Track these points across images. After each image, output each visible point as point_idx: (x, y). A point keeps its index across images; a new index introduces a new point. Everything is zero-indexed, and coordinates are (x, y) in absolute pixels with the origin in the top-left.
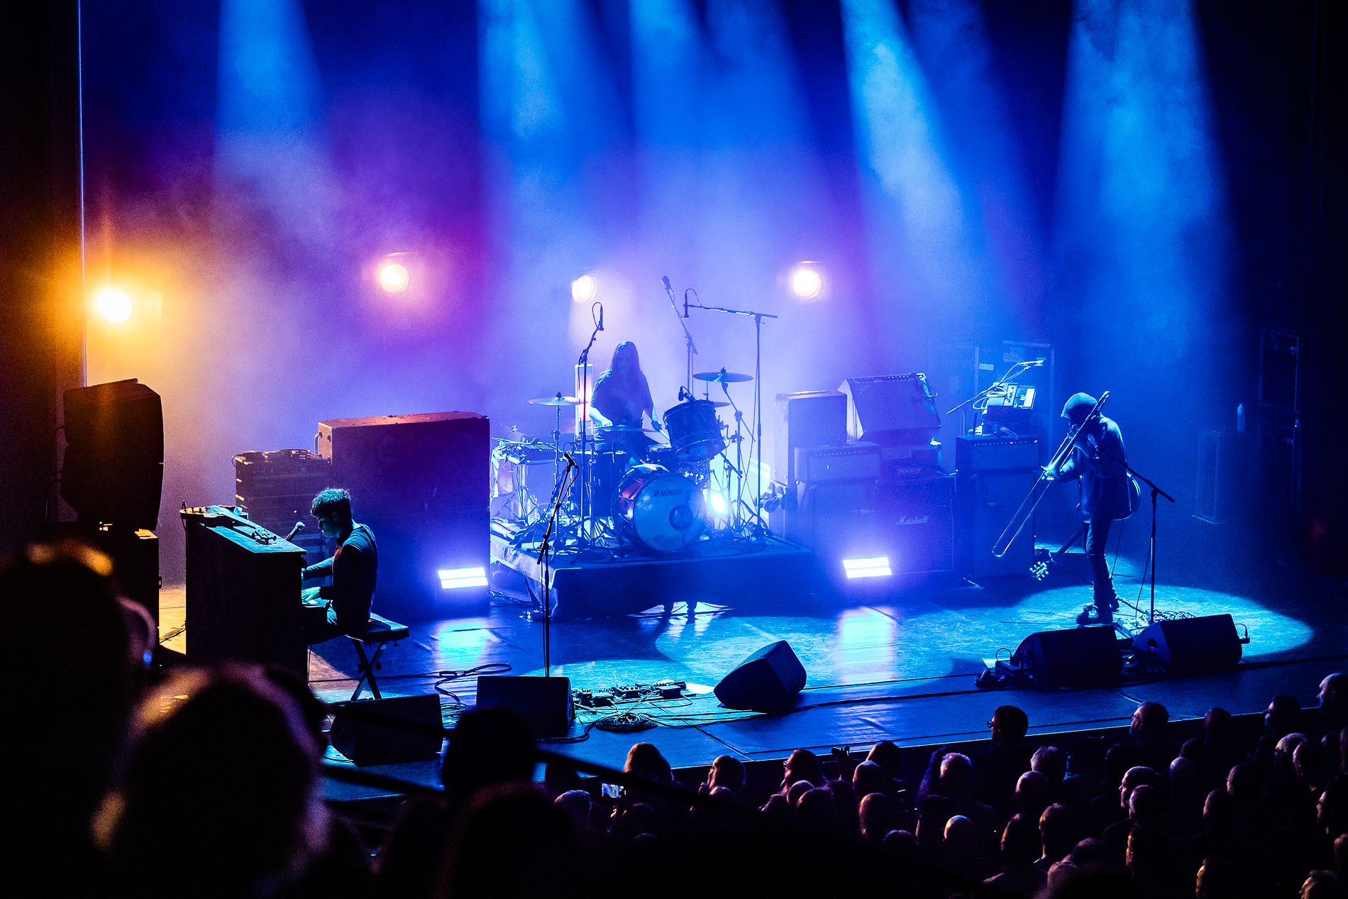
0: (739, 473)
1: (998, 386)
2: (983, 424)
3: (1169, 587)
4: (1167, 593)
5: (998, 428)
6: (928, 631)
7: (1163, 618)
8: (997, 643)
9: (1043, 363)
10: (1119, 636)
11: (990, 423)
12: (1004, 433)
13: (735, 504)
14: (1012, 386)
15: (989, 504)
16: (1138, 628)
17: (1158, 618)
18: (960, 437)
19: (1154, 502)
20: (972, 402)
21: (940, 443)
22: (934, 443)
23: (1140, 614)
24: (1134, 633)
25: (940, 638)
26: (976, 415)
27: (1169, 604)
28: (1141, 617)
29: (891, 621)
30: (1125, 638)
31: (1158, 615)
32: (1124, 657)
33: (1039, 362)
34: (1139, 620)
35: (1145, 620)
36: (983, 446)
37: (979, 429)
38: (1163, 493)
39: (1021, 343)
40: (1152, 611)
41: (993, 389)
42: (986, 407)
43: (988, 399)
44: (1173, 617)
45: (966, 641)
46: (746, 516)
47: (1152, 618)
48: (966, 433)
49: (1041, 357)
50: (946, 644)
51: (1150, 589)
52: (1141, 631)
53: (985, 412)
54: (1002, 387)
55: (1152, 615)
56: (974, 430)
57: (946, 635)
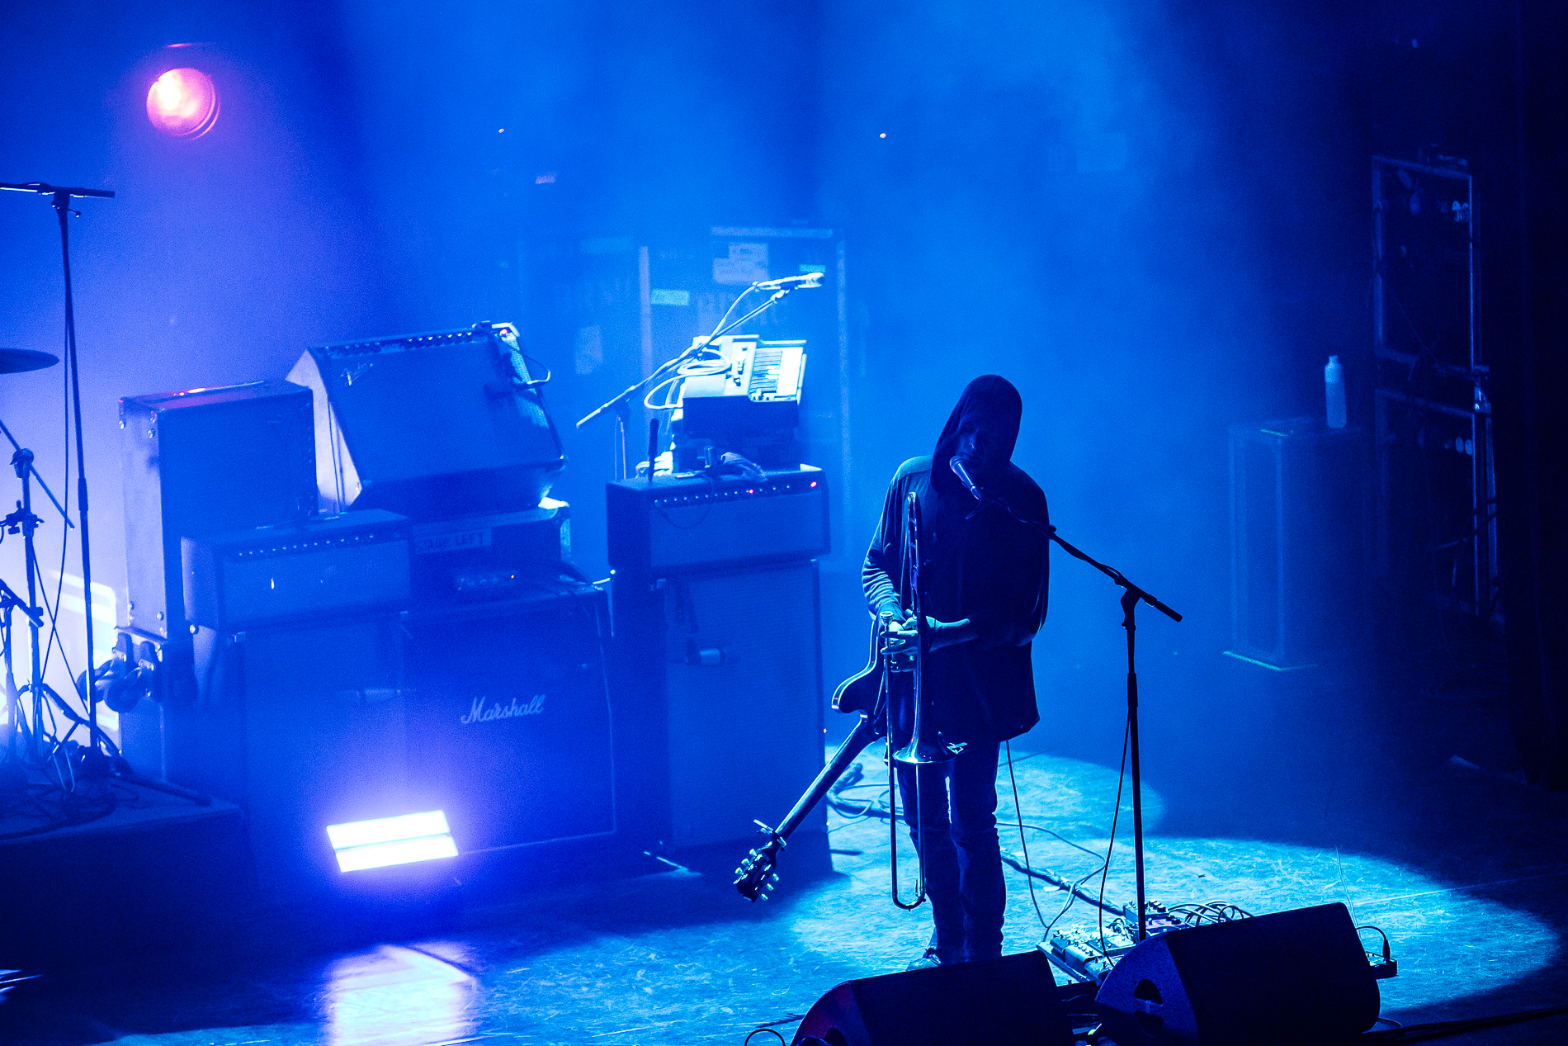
0: (34, 613)
1: (708, 346)
2: (673, 446)
3: (1178, 842)
4: (1175, 857)
5: (716, 454)
6: (561, 998)
7: (1169, 924)
8: (745, 1017)
9: (820, 280)
10: (1061, 977)
11: (690, 444)
12: (732, 468)
13: (27, 699)
14: (744, 344)
15: (703, 653)
16: (1106, 954)
17: (1155, 925)
18: (614, 482)
19: (1129, 624)
20: (641, 391)
21: (563, 504)
22: (549, 504)
23: (1109, 918)
24: (1096, 967)
25: (594, 1014)
26: (655, 424)
27: (1183, 886)
28: (1113, 925)
29: (462, 977)
30: (1074, 981)
31: (1154, 917)
32: (1076, 1031)
33: (811, 278)
34: (1108, 932)
35: (1124, 932)
36: (678, 504)
37: (665, 462)
38: (1151, 600)
39: (759, 232)
40: (1142, 907)
41: (694, 354)
42: (680, 403)
43: (682, 381)
44: (1194, 919)
45: (662, 1018)
46: (58, 726)
47: (1142, 926)
48: (632, 473)
49: (813, 263)
50: (611, 1027)
51: (1133, 850)
52: (1115, 960)
53: (678, 415)
54: (717, 348)
55: (1142, 918)
56: (653, 463)
57: (609, 1003)
